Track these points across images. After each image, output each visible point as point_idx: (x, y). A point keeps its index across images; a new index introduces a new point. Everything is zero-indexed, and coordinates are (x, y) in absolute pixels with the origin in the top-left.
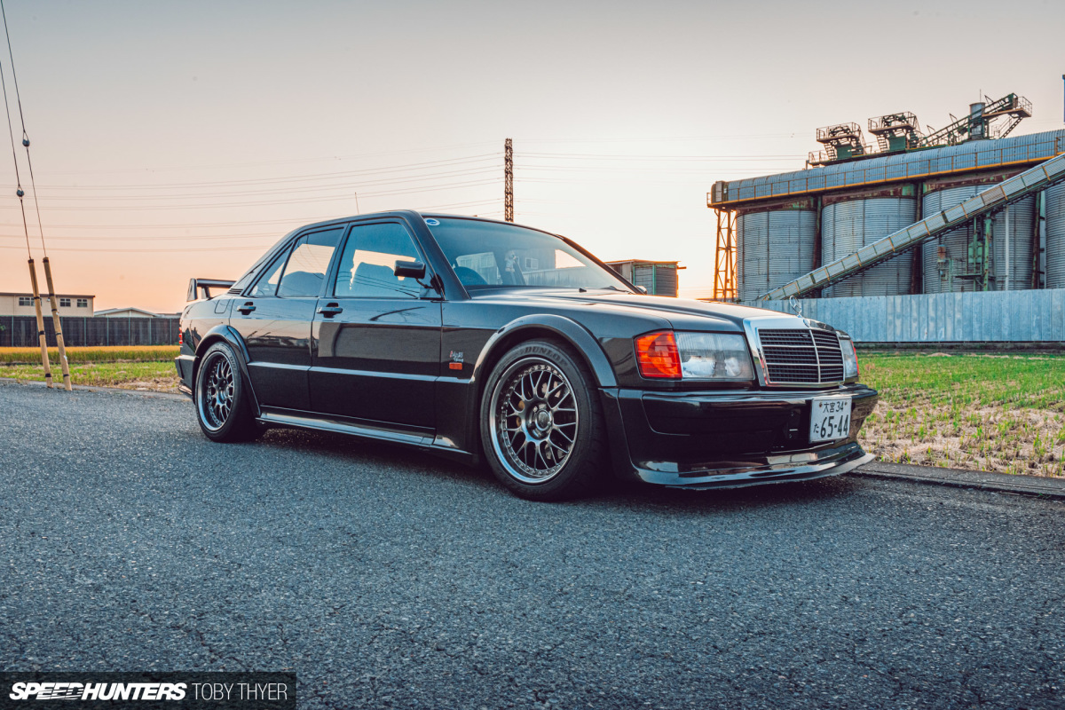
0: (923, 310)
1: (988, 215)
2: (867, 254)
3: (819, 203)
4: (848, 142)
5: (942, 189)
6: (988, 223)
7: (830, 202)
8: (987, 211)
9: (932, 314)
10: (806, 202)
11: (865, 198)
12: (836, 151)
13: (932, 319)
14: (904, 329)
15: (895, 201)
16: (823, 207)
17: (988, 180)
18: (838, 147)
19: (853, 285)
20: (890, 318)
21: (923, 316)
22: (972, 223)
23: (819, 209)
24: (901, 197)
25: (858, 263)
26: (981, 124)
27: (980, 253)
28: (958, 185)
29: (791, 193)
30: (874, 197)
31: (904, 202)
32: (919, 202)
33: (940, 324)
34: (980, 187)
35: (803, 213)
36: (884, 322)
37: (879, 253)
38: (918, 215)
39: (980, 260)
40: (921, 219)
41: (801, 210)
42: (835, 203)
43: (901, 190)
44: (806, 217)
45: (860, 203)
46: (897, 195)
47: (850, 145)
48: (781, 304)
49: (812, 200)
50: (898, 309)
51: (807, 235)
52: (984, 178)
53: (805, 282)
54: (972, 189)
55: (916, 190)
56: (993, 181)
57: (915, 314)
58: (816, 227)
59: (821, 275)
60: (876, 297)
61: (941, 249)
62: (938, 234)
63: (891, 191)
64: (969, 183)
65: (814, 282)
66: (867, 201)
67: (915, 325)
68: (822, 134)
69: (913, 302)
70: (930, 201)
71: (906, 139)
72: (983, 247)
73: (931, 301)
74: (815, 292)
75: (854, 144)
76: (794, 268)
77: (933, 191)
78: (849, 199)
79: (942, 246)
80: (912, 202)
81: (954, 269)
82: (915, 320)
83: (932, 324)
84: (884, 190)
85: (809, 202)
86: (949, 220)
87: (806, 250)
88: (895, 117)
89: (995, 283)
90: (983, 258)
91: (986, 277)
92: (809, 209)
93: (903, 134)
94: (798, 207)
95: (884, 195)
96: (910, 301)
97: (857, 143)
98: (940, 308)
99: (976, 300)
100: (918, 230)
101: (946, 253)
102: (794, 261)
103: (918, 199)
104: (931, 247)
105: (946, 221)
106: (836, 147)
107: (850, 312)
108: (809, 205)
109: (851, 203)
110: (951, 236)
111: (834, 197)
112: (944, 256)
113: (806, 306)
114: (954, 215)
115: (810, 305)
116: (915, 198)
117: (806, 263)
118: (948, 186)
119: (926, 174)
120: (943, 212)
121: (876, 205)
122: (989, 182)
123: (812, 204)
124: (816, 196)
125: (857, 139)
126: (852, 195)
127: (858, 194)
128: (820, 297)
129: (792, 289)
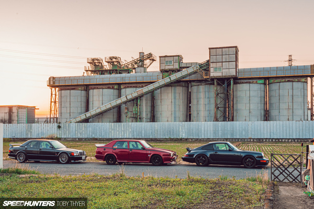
0: (120, 128)
1: (139, 98)
2: (103, 108)
3: (88, 88)
4: (98, 64)
5: (126, 88)
6: (139, 100)
7: (91, 89)
8: (138, 97)
9: (123, 129)
10: (83, 88)
11: (103, 89)
12: (94, 67)
13: (123, 131)
14: (115, 134)
15: (112, 90)
16: (89, 90)
17: (139, 86)
18: (95, 65)
19: (99, 118)
20: (110, 130)
21: (120, 130)
22: (134, 100)
23: (88, 90)
24: (114, 89)
25: (100, 111)
26: (141, 62)
27: (137, 110)
28: (131, 87)
29: (78, 84)
30: (106, 88)
31: (115, 90)
32: (120, 91)
33: (125, 132)
34: (137, 88)
35: (82, 91)
36: (108, 132)
37: (107, 108)
38: (119, 96)
39: (136, 112)
40: (120, 97)
41: (82, 90)
42: (93, 89)
43: (114, 87)
44: (83, 93)
45: (101, 90)
46: (113, 88)
47: (99, 65)
48: (75, 125)
49: (85, 87)
50: (113, 127)
51: (84, 99)
52: (138, 85)
53: (83, 117)
54: (135, 89)
55: (119, 87)
56: (141, 87)
57: (118, 129)
58: (87, 96)
59: (88, 115)
60: (106, 123)
61: (126, 107)
62: (125, 103)
63: (111, 87)
64: (134, 87)
65: (86, 117)
66: (104, 90)
67: (118, 133)
68: (89, 60)
69: (117, 125)
70: (123, 91)
71: (117, 66)
72: (137, 108)
73: (122, 125)
74: (86, 121)
75: (100, 65)
76: (79, 111)
77: (124, 88)
78: (98, 88)
79: (126, 106)
80: (117, 91)
81: (129, 114)
82: (118, 131)
83: (123, 132)
84: (109, 86)
85: (84, 88)
86: (128, 99)
87: (84, 105)
88: (114, 58)
89: (141, 120)
90: (137, 111)
91: (138, 118)
92: (84, 90)
93: (116, 64)
94: (81, 89)
95: (109, 88)
96: (116, 125)
97: (101, 65)
98: (125, 127)
99: (135, 125)
100: (119, 101)
101: (127, 109)
102: (79, 109)
103: (119, 90)
104: (123, 106)
105: (127, 99)
106: (94, 65)
107: (98, 128)
108: (84, 89)
109: (98, 90)
110: (128, 103)
111: (93, 87)
112: (127, 110)
113: (83, 125)
114: (129, 97)
115: (85, 125)
116: (119, 89)
117: (84, 109)
118: (128, 87)
119: (122, 82)
120: (126, 96)
121: (106, 91)
122: (139, 87)
123: (85, 88)
124: (87, 85)
125: (101, 63)
126: (99, 87)
127: (101, 87)
128: (88, 122)
129: (78, 119)
